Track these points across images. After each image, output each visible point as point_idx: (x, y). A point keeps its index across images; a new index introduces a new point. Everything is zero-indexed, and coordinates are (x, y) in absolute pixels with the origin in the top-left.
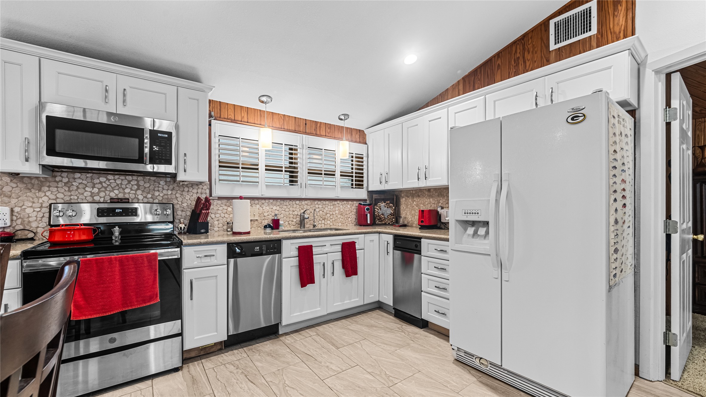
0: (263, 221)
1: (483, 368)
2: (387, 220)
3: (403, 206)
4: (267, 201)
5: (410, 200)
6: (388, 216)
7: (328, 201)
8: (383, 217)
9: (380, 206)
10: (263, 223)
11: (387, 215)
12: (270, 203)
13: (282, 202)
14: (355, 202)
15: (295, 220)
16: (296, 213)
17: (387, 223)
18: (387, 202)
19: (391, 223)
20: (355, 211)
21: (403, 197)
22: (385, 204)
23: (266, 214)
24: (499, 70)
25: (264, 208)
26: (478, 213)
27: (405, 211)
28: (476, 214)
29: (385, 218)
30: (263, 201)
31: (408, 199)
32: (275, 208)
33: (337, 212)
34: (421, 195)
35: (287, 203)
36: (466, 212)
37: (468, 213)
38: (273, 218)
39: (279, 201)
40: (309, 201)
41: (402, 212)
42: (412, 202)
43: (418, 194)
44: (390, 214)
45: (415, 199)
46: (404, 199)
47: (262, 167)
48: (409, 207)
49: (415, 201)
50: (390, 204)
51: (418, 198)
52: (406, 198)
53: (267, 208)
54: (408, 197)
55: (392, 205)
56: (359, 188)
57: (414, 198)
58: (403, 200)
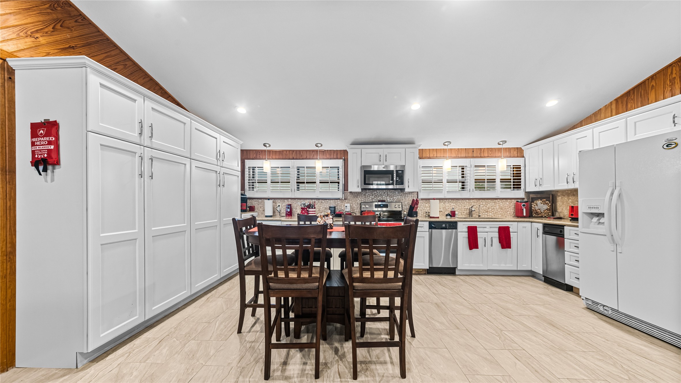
0: (445, 212)
1: (606, 312)
2: (543, 214)
3: (560, 203)
4: (448, 200)
5: (566, 198)
6: (545, 211)
7: (490, 199)
8: (540, 211)
9: (536, 203)
10: (445, 213)
11: (544, 210)
12: (449, 201)
13: (457, 201)
14: (513, 200)
15: (465, 212)
16: (466, 207)
17: (544, 216)
18: (543, 200)
19: (547, 216)
20: (513, 206)
21: (559, 196)
22: (541, 201)
23: (447, 208)
24: (653, 91)
25: (446, 204)
27: (562, 207)
28: (597, 209)
29: (541, 212)
30: (445, 200)
31: (564, 197)
32: (452, 204)
33: (498, 207)
34: (576, 194)
35: (460, 201)
36: (590, 207)
37: (591, 208)
38: (451, 210)
39: (455, 200)
40: (475, 200)
41: (558, 207)
42: (567, 200)
43: (573, 194)
44: (547, 209)
45: (570, 198)
46: (560, 198)
47: (445, 181)
48: (565, 203)
49: (570, 199)
50: (547, 202)
51: (573, 197)
52: (562, 196)
53: (448, 204)
54: (564, 196)
55: (548, 202)
56: (518, 190)
57: (569, 196)
58: (559, 199)
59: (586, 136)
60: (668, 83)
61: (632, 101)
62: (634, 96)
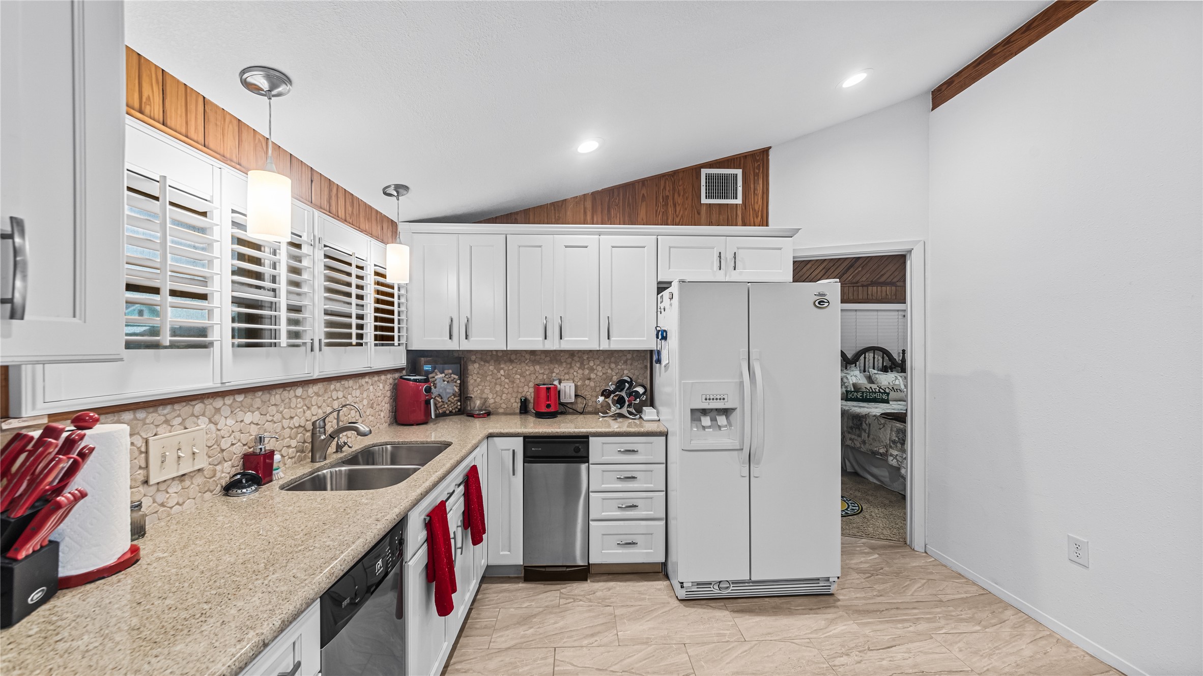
0: (219, 468)
2: (446, 406)
3: (475, 378)
4: (228, 400)
5: (491, 368)
6: (450, 399)
7: (351, 378)
8: (440, 400)
9: (434, 379)
10: (218, 475)
11: (448, 396)
12: (236, 405)
13: (266, 396)
14: (389, 376)
15: (294, 443)
16: (296, 422)
17: (448, 412)
18: (446, 372)
19: (454, 411)
20: (389, 394)
21: (475, 362)
22: (443, 375)
23: (225, 444)
24: (644, 204)
25: (222, 422)
26: (724, 399)
27: (480, 387)
28: (722, 400)
29: (443, 402)
30: (218, 403)
31: (487, 365)
32: (248, 417)
33: (365, 402)
34: (516, 359)
35: (276, 397)
36: (708, 398)
37: (710, 399)
38: (246, 449)
39: (260, 393)
40: (320, 385)
41: (471, 388)
42: (495, 371)
43: (510, 358)
44: (454, 395)
45: (502, 366)
46: (476, 365)
48: (488, 379)
49: (502, 369)
50: (452, 375)
51: (508, 364)
52: (482, 363)
53: (230, 422)
54: (488, 362)
55: (457, 377)
57: (499, 363)
58: (473, 368)
59: (586, 247)
60: (661, 201)
61: (616, 207)
62: (619, 200)
